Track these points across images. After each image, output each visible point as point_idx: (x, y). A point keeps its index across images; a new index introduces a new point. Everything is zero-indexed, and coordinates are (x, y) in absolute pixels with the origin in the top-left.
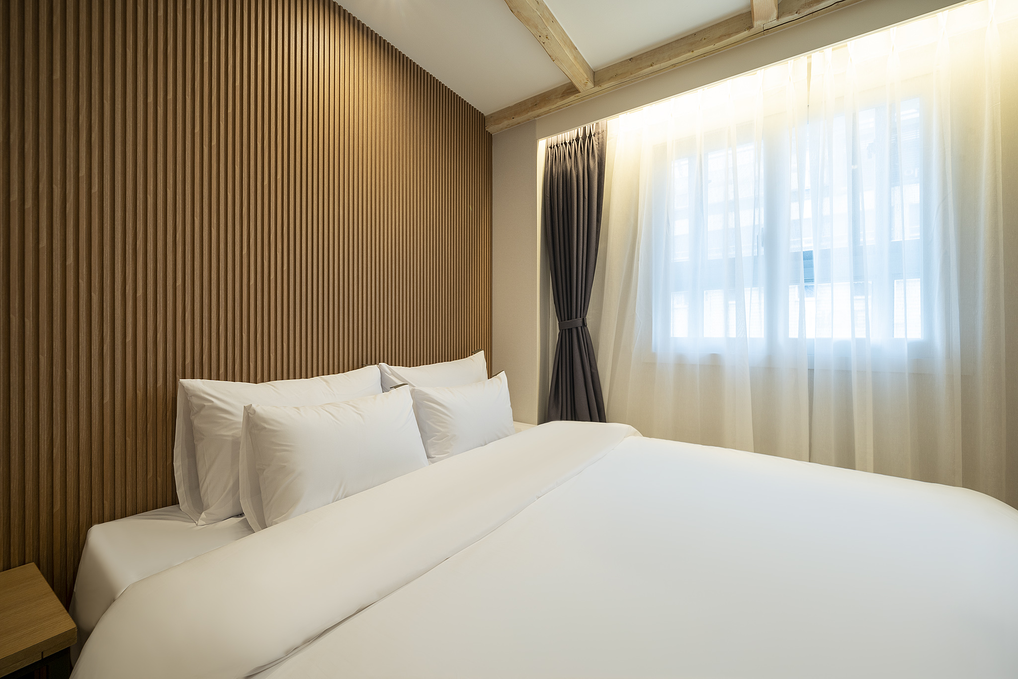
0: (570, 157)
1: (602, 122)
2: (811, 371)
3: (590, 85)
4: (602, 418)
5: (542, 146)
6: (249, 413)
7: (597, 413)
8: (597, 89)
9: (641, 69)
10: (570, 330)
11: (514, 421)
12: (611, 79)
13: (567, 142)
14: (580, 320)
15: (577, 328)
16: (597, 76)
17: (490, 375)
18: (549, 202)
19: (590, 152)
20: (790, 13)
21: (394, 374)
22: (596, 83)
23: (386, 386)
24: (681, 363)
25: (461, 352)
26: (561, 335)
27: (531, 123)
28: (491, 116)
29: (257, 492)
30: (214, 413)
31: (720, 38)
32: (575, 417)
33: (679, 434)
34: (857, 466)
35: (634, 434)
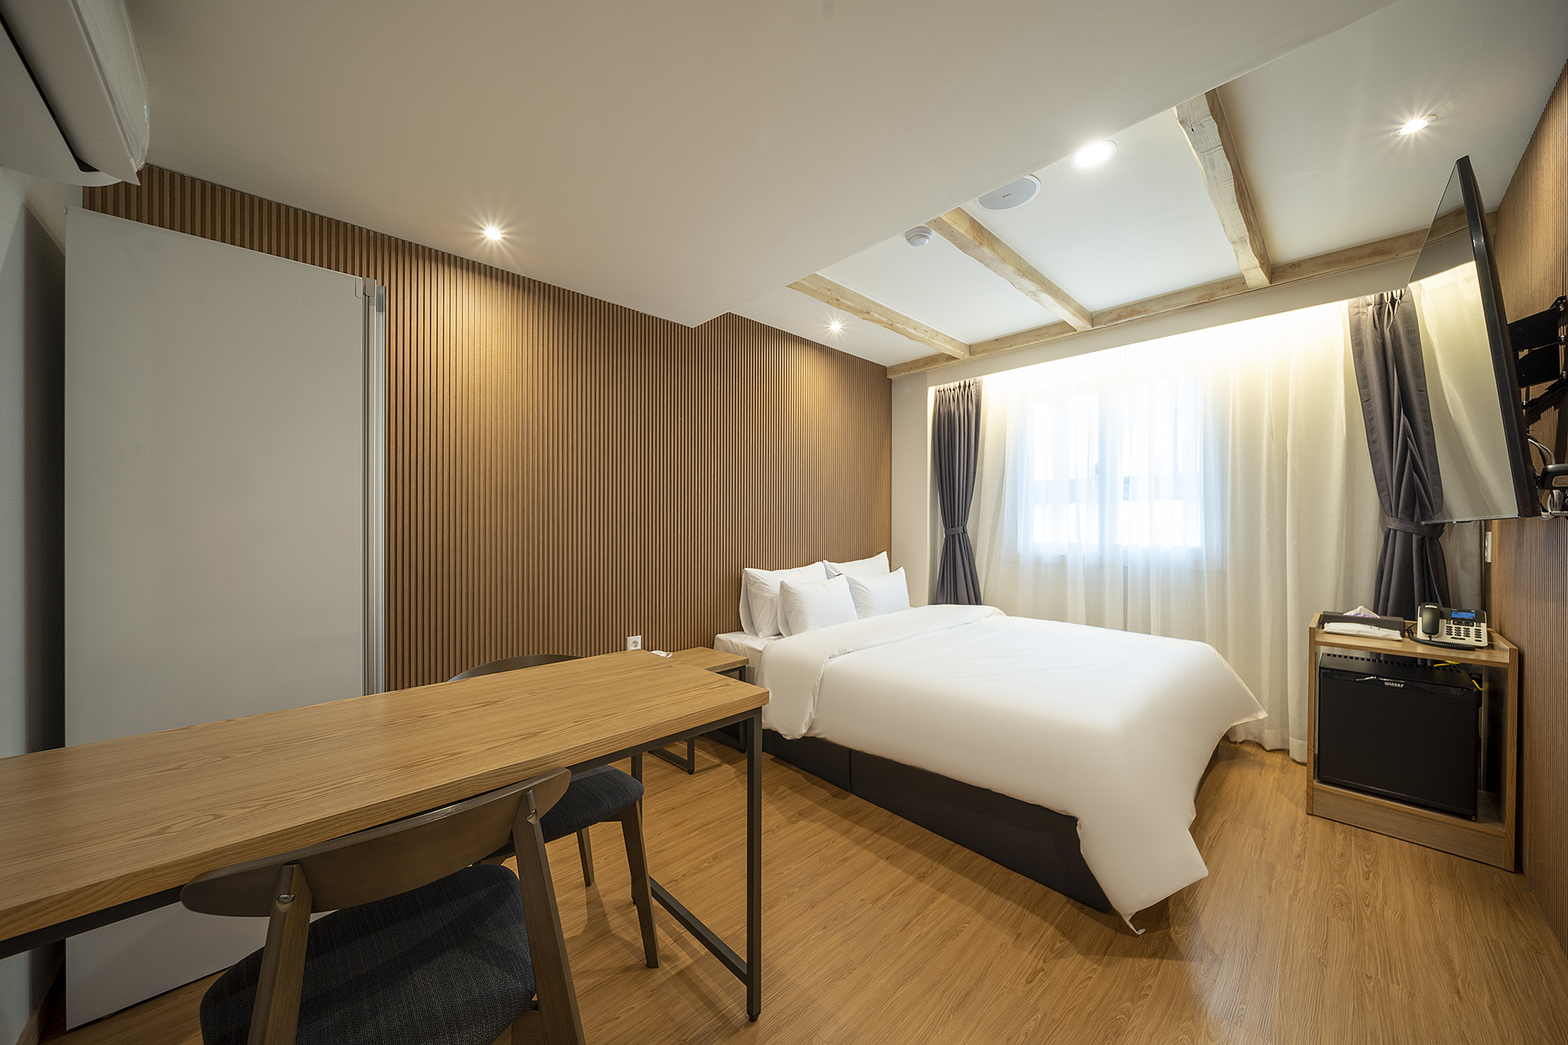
0: (954, 401)
1: (978, 379)
2: (1125, 568)
3: (967, 356)
4: (978, 602)
5: (932, 392)
6: (783, 586)
7: (974, 598)
8: (972, 357)
9: (1003, 348)
10: (953, 536)
11: (911, 606)
12: (982, 352)
13: (952, 389)
14: (961, 529)
15: (959, 534)
16: (972, 349)
17: (891, 572)
18: (937, 435)
19: (969, 397)
20: (1101, 324)
21: (832, 568)
22: (971, 354)
23: (829, 576)
24: (1038, 563)
25: (870, 554)
26: (946, 539)
27: (924, 373)
28: (892, 368)
29: (786, 623)
30: (761, 585)
31: (1056, 334)
32: (957, 602)
33: (1035, 614)
34: (1152, 632)
35: (1001, 614)
